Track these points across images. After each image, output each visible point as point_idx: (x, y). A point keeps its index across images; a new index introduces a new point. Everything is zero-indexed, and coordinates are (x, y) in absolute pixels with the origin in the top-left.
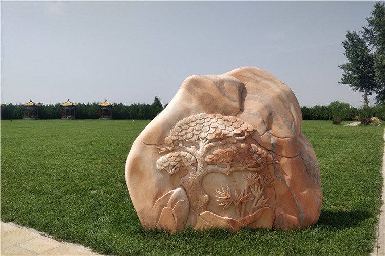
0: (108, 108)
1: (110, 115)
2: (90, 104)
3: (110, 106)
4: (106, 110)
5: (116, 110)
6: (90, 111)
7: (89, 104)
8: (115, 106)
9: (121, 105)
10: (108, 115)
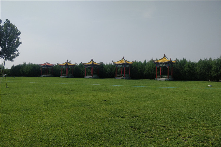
0: (167, 66)
1: (170, 74)
2: (147, 62)
3: (170, 63)
4: (165, 68)
5: (178, 68)
6: (146, 69)
7: (145, 61)
8: (176, 63)
9: (184, 61)
10: (166, 75)
